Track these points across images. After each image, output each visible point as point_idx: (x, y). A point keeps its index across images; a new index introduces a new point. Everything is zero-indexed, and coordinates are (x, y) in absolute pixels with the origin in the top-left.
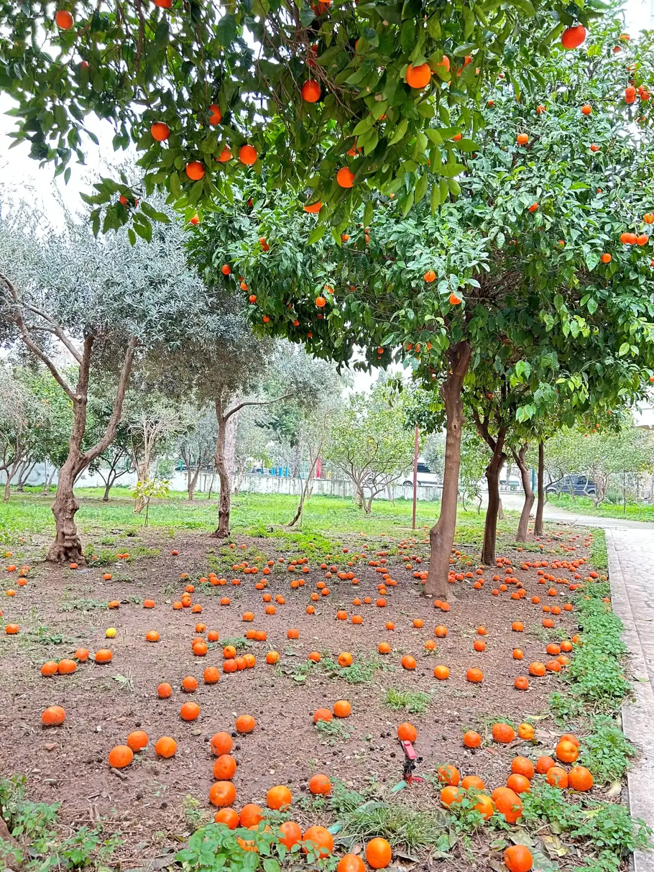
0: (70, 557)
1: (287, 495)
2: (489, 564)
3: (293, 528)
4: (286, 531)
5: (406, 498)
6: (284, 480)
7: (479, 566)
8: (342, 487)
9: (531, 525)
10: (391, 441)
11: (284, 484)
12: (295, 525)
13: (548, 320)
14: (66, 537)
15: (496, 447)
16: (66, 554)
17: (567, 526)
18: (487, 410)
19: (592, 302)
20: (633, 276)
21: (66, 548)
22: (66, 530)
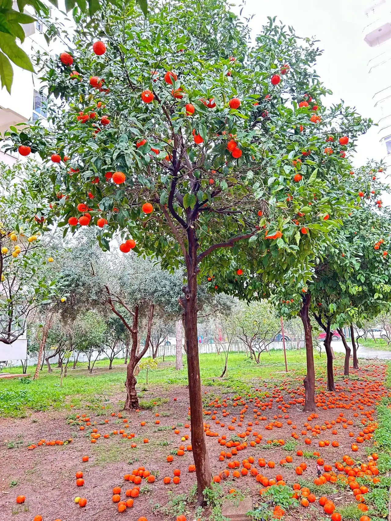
0: (134, 407)
1: (205, 353)
2: (332, 391)
3: (223, 378)
4: (221, 381)
5: (276, 349)
6: (203, 345)
7: (327, 393)
8: (237, 346)
9: (351, 361)
10: (266, 321)
11: (203, 347)
12: (224, 376)
13: (343, 287)
14: (133, 397)
15: (327, 330)
16: (133, 405)
17: (372, 361)
18: (320, 312)
19: (362, 277)
20: (377, 265)
21: (133, 402)
22: (132, 394)
